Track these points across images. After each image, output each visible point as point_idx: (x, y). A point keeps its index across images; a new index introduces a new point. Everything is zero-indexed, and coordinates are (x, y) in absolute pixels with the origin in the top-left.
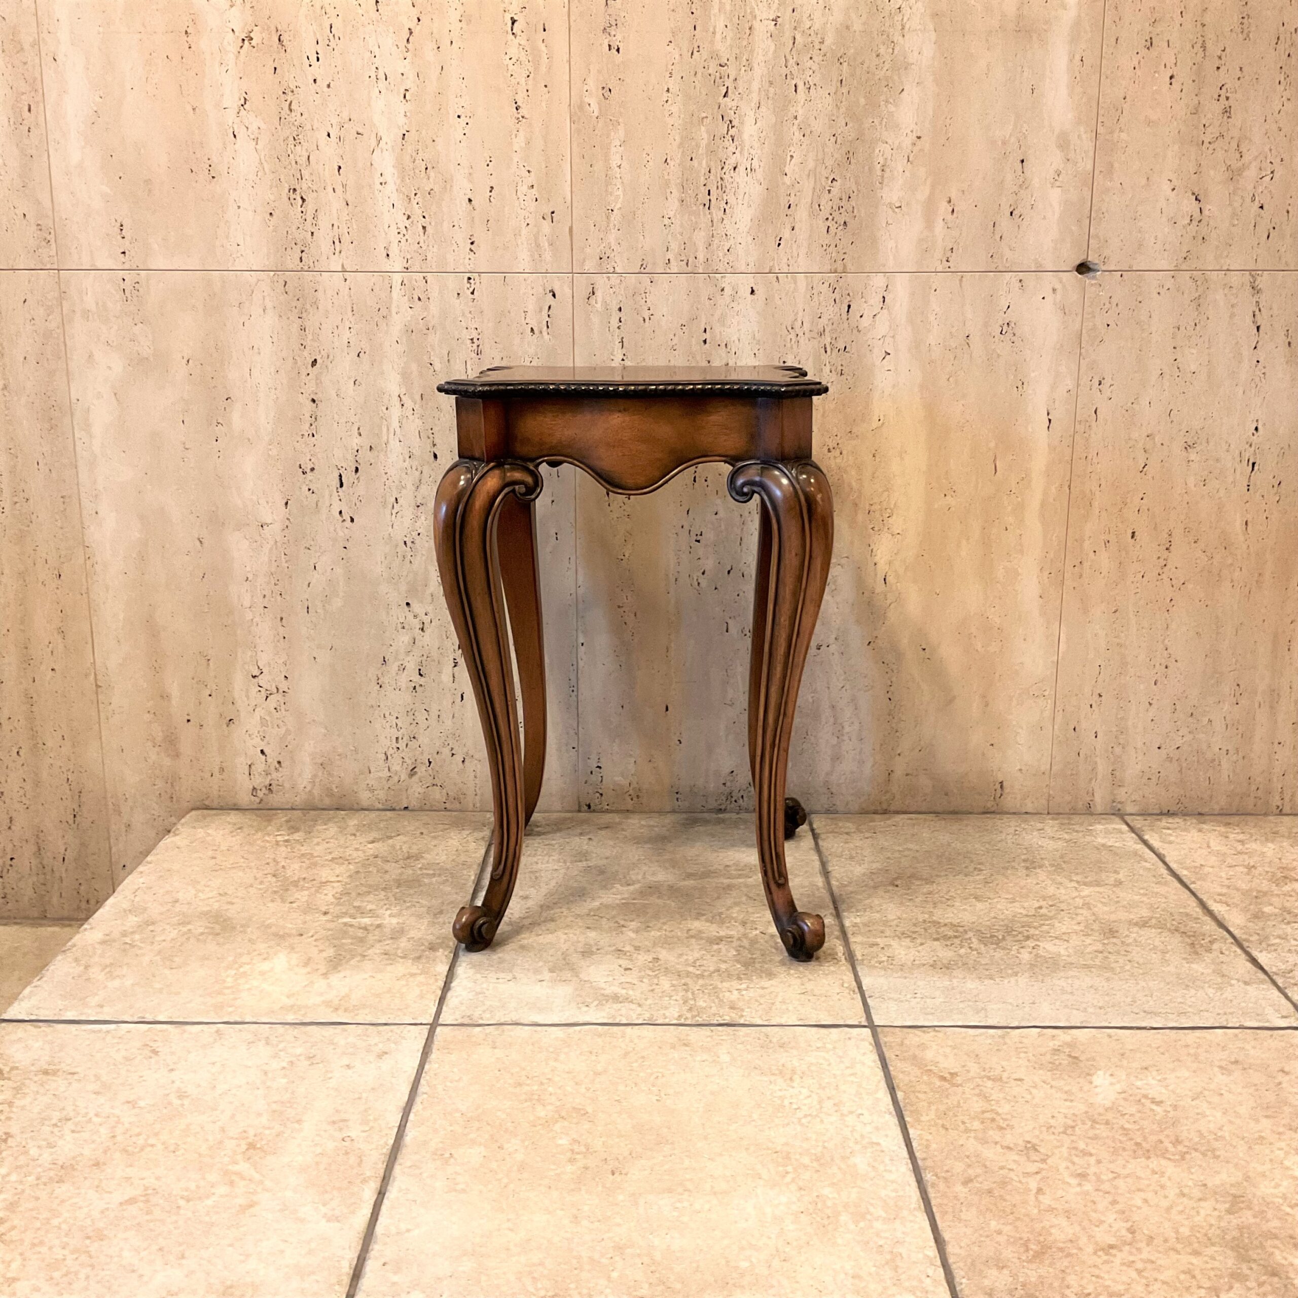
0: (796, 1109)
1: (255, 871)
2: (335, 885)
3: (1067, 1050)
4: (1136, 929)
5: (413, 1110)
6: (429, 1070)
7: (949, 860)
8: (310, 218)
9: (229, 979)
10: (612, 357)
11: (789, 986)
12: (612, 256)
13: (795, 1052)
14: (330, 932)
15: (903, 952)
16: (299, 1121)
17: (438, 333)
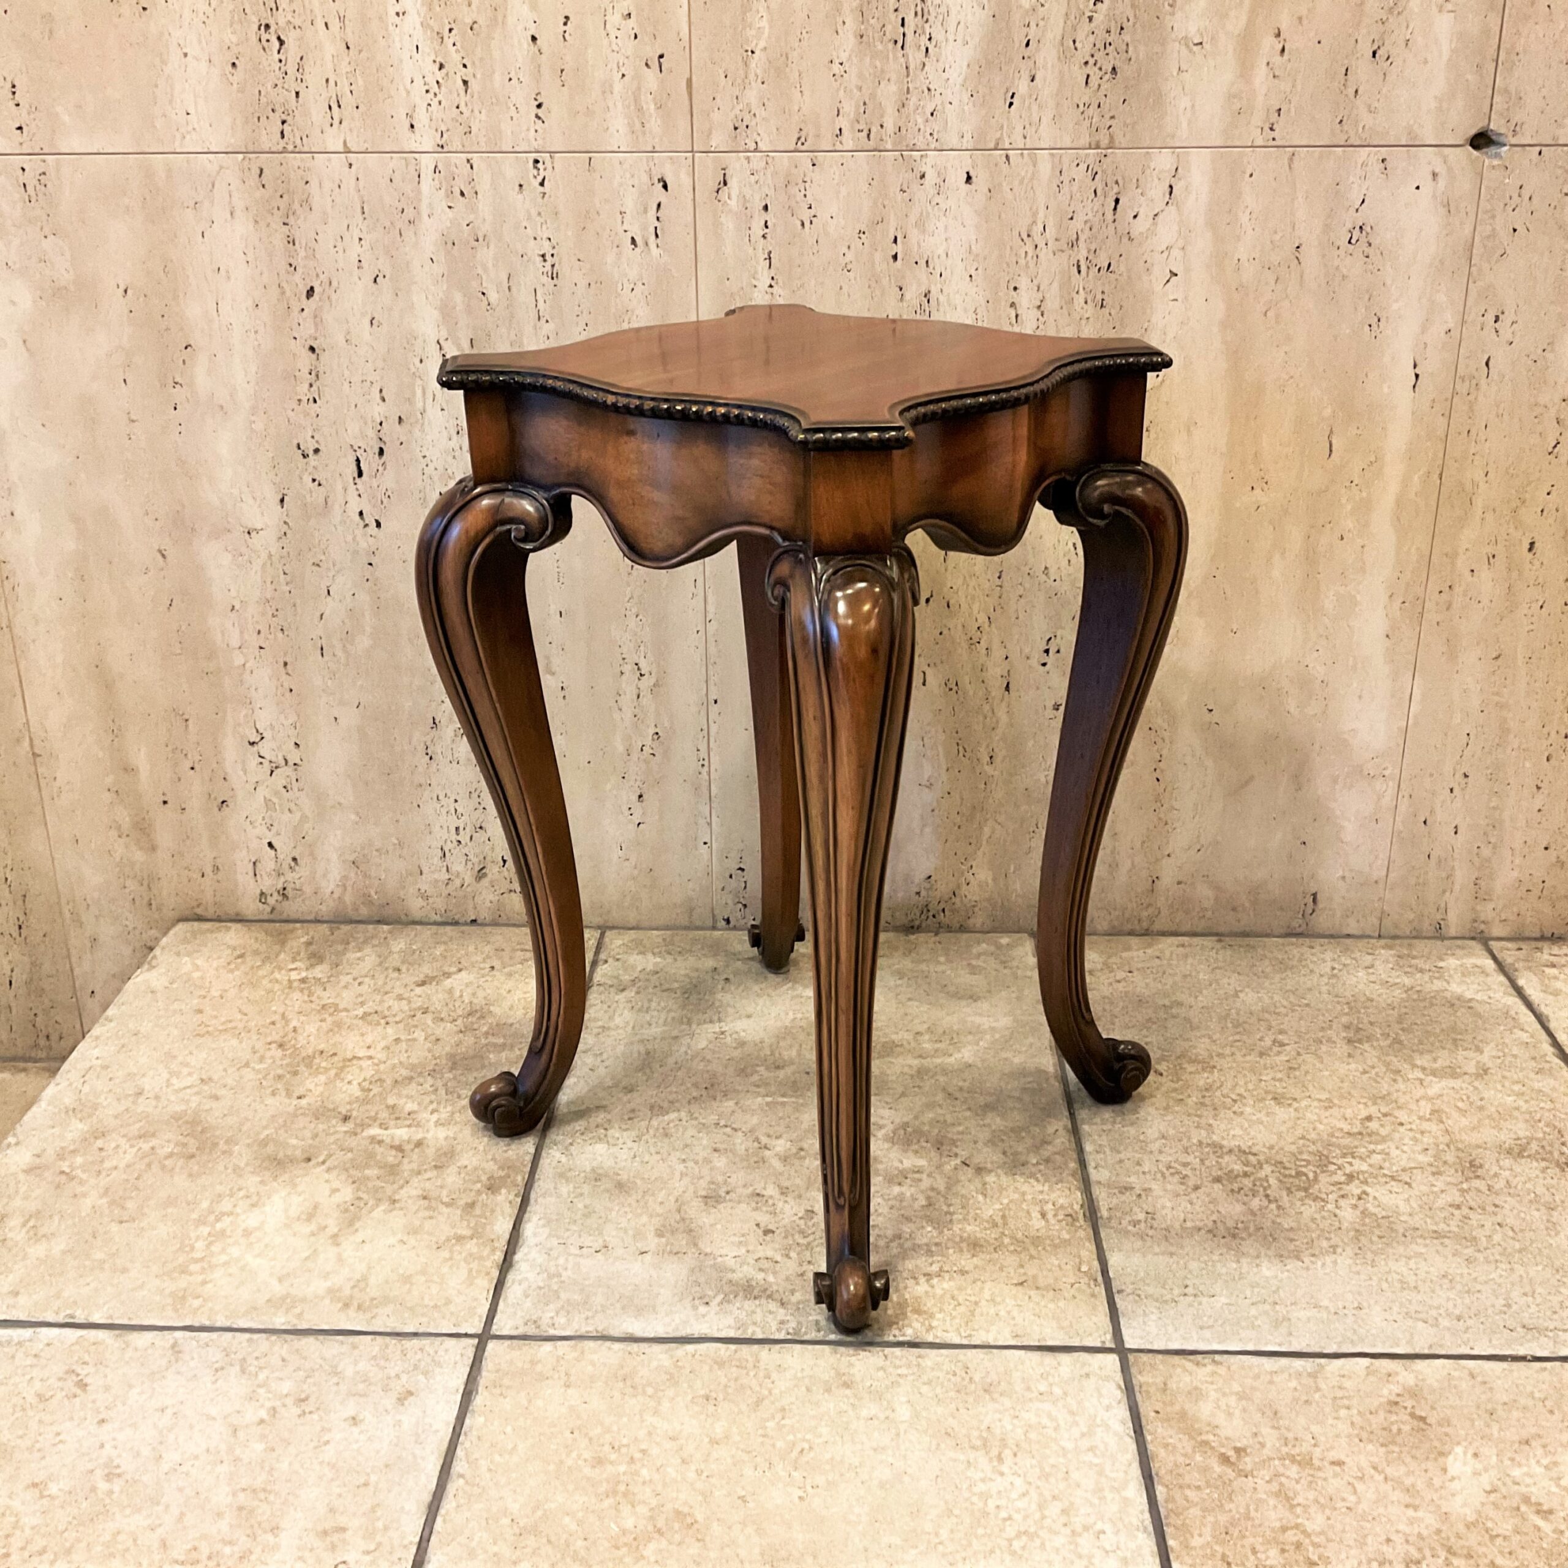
0: (1005, 1520)
1: (255, 1037)
2: (365, 1063)
3: (1409, 1404)
4: (1507, 1162)
5: (442, 1511)
6: (471, 1428)
7: (1237, 1025)
8: (291, 69)
9: (200, 1245)
10: (755, 282)
11: (1001, 1269)
12: (752, 124)
13: (1007, 1402)
14: (350, 1155)
15: (1169, 1204)
16: (275, 1530)
17: (492, 246)
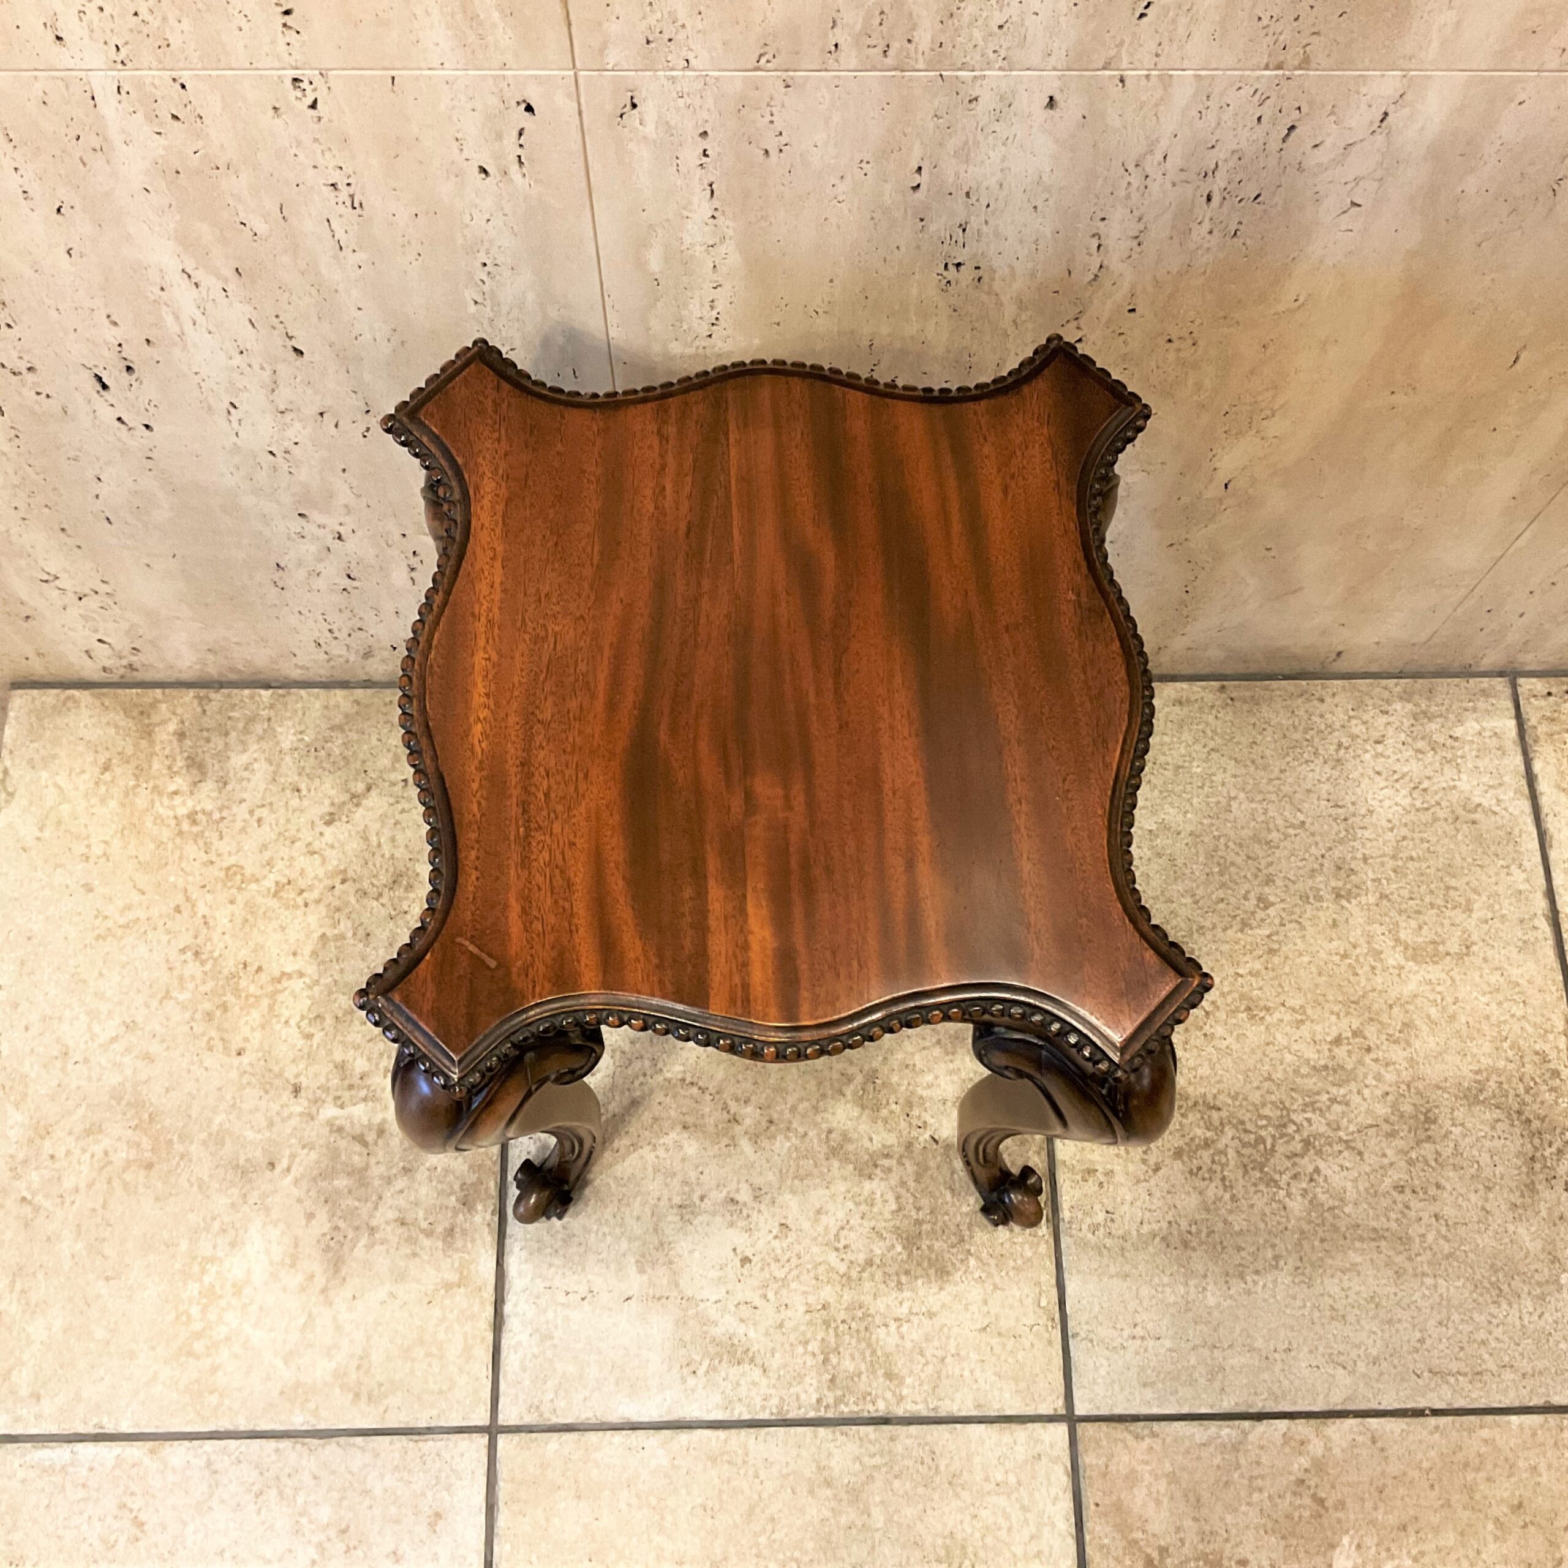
1: (164, 938)
2: (297, 985)
3: (1314, 1482)
4: (1461, 1113)
7: (1223, 869)
9: (195, 1311)
10: (687, 214)
11: (967, 1307)
12: (679, 37)
14: (313, 1154)
17: (244, 175)
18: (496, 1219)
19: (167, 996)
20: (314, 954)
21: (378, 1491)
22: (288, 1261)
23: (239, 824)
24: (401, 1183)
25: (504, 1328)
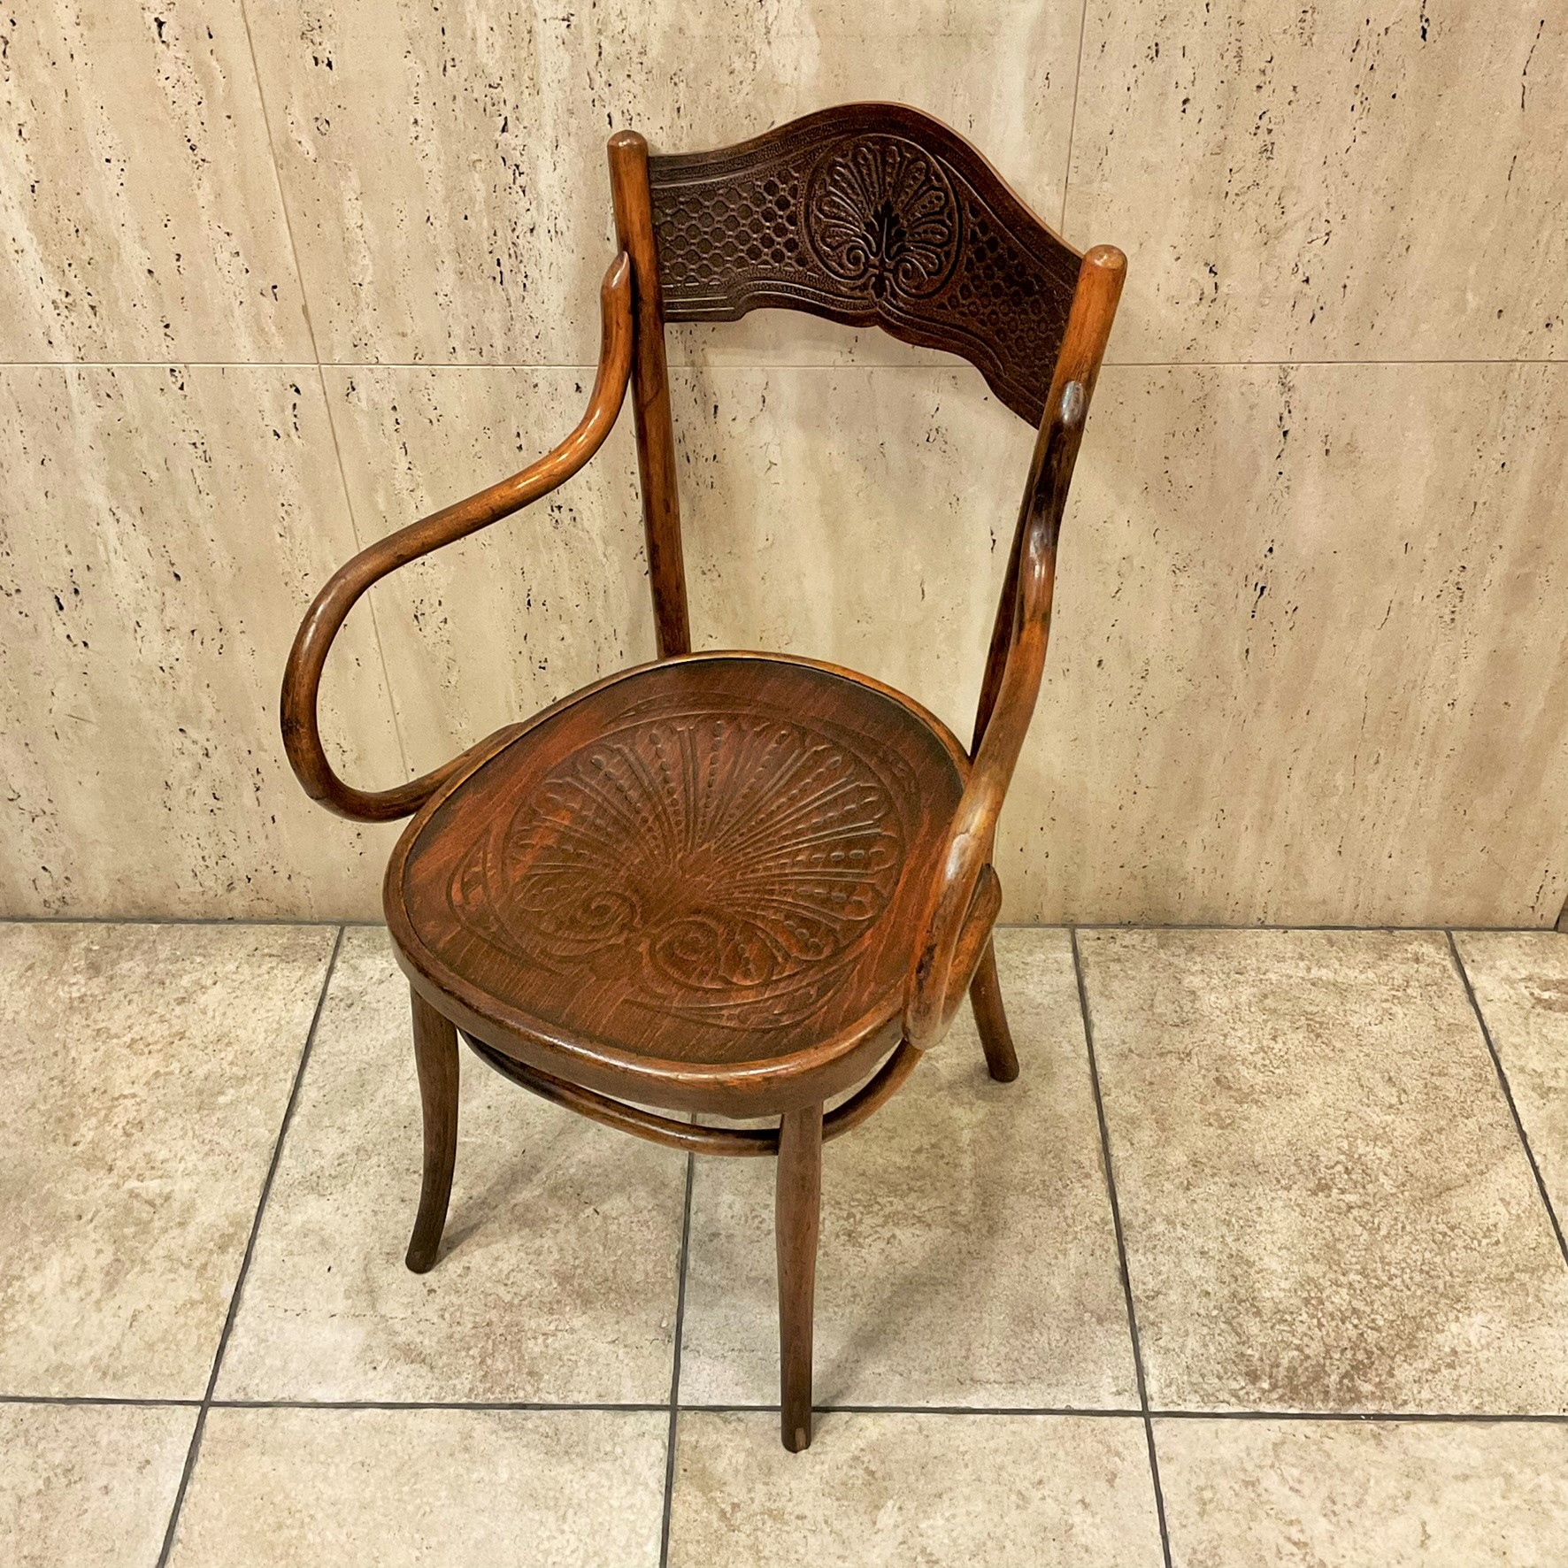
1: (41, 1071)
2: (129, 1102)
3: (867, 1458)
10: (395, 466)
11: (602, 1326)
12: (370, 342)
14: (113, 1211)
17: (145, 437)
18: (242, 1259)
19: (33, 1106)
20: (147, 1083)
21: (104, 1442)
22: (75, 1281)
23: (115, 1003)
24: (176, 1232)
25: (233, 1332)
